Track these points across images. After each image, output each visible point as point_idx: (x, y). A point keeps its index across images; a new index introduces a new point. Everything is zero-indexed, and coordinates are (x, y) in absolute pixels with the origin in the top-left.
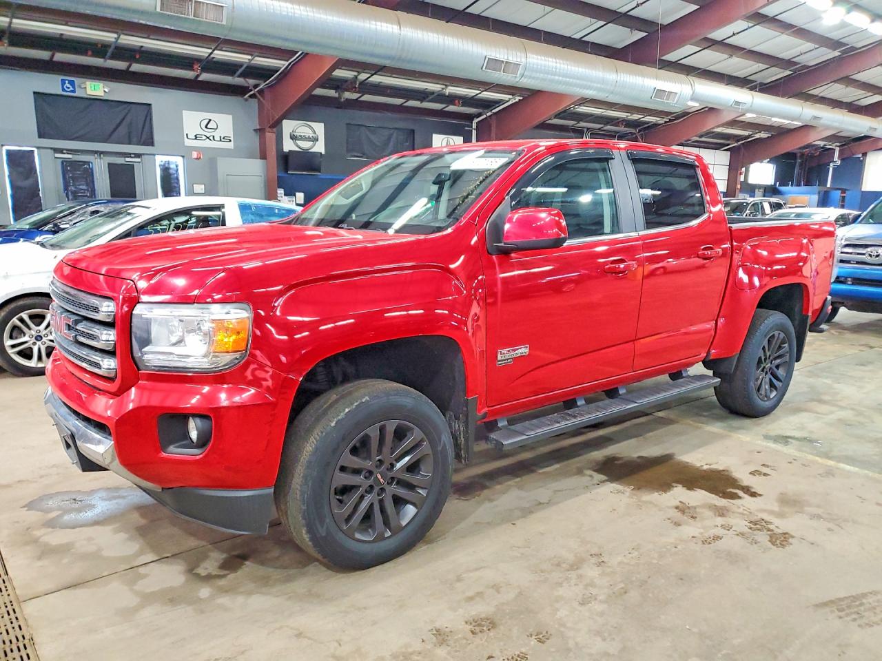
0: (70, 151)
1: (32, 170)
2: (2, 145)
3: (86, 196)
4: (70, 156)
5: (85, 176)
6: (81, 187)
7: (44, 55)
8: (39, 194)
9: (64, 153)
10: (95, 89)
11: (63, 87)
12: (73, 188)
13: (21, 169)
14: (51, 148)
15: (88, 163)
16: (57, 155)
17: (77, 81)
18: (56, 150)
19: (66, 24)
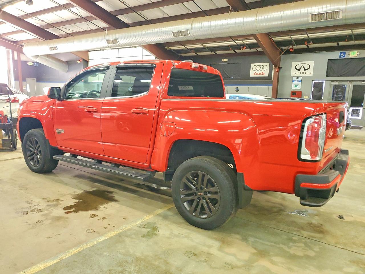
0: (337, 81)
1: (321, 89)
2: (313, 81)
3: (341, 99)
4: (337, 83)
5: (342, 91)
6: (339, 95)
7: (334, 44)
8: (322, 98)
9: (335, 82)
10: (353, 54)
11: (340, 55)
12: (336, 96)
13: (317, 89)
14: (330, 80)
15: (344, 85)
16: (332, 83)
17: (347, 52)
18: (332, 81)
19: (334, 31)
